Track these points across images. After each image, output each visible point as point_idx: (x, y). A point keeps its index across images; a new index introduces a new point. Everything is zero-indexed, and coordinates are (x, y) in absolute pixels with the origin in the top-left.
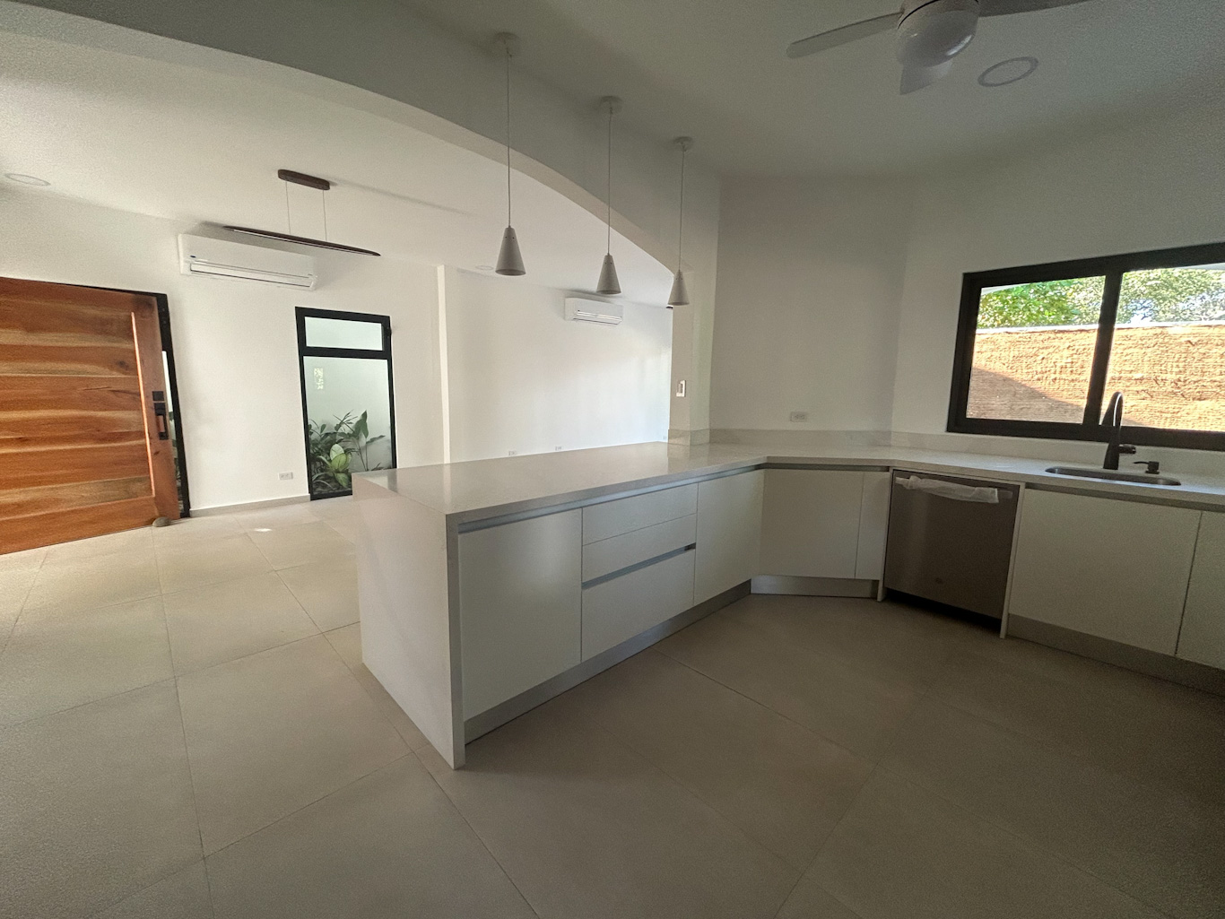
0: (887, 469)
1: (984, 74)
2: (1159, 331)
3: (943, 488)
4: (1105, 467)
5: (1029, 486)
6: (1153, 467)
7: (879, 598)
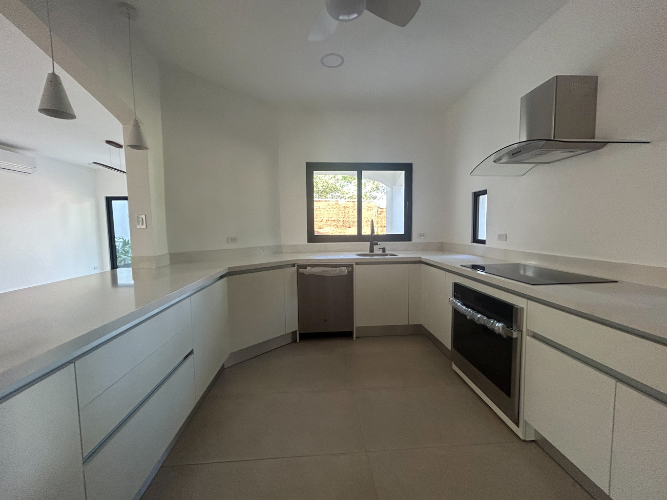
0: (294, 265)
1: (323, 58)
2: (336, 202)
3: (323, 271)
4: (370, 252)
5: (357, 264)
6: (384, 250)
7: (298, 341)
